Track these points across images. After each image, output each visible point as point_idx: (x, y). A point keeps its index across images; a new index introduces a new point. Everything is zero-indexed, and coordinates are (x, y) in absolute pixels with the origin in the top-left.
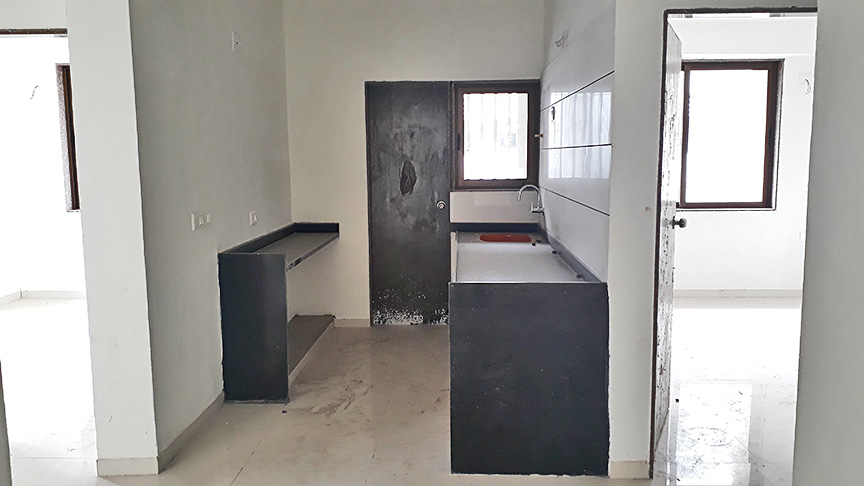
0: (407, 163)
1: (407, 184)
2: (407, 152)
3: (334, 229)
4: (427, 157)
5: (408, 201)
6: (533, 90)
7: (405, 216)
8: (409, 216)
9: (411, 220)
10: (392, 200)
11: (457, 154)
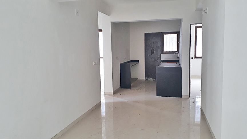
0: (153, 48)
1: (152, 53)
2: (152, 46)
3: (138, 61)
4: (156, 47)
5: (153, 56)
6: (178, 33)
7: (152, 59)
8: (153, 59)
9: (153, 60)
10: (149, 56)
11: (162, 47)
